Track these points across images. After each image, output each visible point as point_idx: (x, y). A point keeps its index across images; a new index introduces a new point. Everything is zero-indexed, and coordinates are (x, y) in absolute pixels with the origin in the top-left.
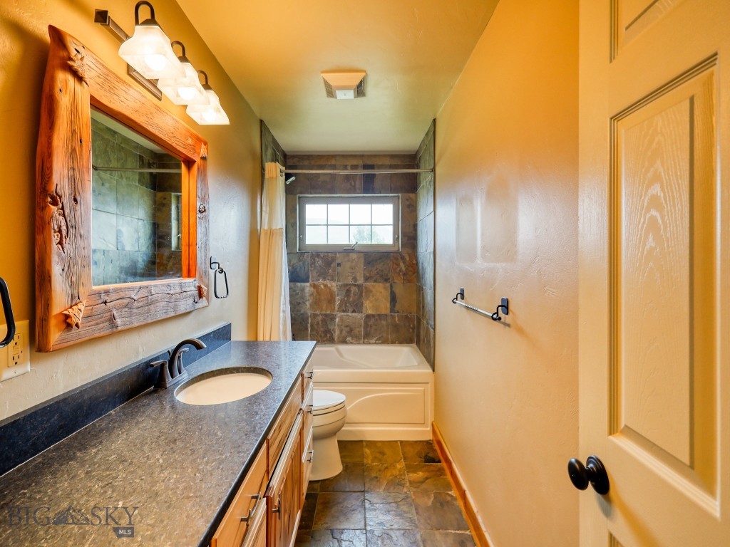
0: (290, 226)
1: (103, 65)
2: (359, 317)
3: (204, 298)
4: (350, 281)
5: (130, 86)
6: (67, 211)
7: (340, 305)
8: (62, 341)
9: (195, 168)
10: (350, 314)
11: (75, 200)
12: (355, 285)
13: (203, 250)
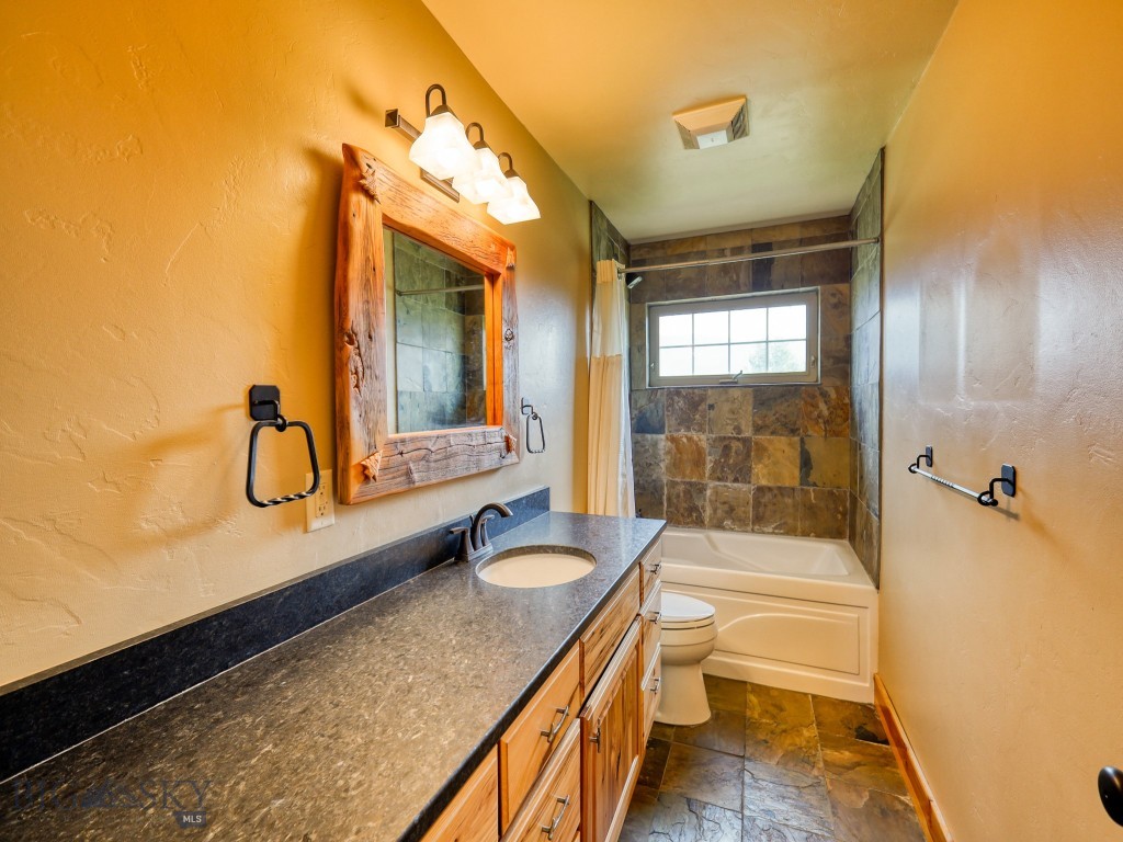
0: (635, 350)
1: (394, 175)
2: (745, 489)
3: (513, 453)
4: (729, 432)
5: (423, 193)
6: (363, 350)
7: (714, 470)
8: (362, 494)
9: (500, 281)
10: (729, 484)
11: (370, 337)
12: (738, 439)
13: (511, 389)
